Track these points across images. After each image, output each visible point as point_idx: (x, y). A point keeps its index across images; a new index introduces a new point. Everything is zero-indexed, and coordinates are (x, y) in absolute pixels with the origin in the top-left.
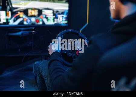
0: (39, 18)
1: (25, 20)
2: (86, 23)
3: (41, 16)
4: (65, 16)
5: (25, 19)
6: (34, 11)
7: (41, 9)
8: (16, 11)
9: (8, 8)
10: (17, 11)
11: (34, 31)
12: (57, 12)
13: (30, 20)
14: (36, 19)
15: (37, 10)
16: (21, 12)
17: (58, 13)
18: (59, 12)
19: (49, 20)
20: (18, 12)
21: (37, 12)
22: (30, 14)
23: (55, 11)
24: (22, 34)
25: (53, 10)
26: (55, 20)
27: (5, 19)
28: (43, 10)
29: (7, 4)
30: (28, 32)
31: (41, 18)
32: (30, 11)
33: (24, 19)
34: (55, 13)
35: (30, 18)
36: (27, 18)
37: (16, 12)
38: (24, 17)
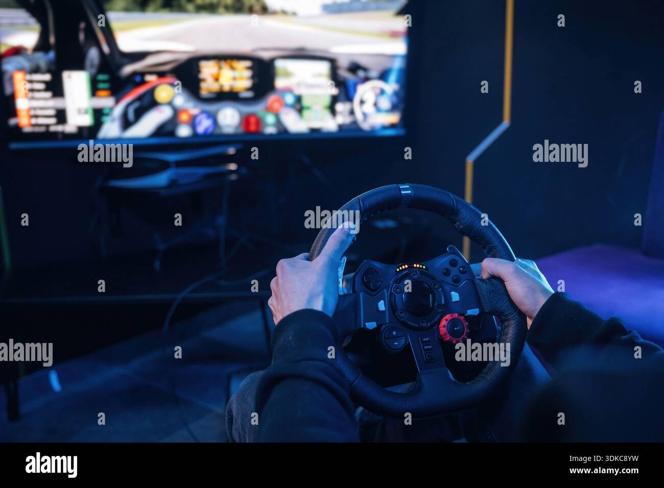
0: (258, 109)
1: (184, 117)
2: (500, 120)
3: (271, 99)
4: (391, 87)
5: (185, 111)
6: (232, 68)
7: (266, 55)
8: (135, 74)
9: (93, 54)
10: (142, 74)
11: (233, 167)
12: (355, 68)
13: (213, 117)
14: (240, 113)
15: (248, 63)
16: (161, 75)
17: (361, 74)
18: (365, 69)
19: (308, 108)
20: (149, 78)
21: (248, 73)
22: (208, 86)
23: (343, 63)
24: (173, 183)
25: (333, 62)
26: (340, 107)
27: (86, 112)
28: (280, 64)
29: (82, 36)
30: (201, 171)
31: (269, 109)
32: (208, 70)
33: (176, 112)
34: (343, 73)
35: (211, 108)
36: (192, 108)
37: (138, 79)
38: (181, 100)
